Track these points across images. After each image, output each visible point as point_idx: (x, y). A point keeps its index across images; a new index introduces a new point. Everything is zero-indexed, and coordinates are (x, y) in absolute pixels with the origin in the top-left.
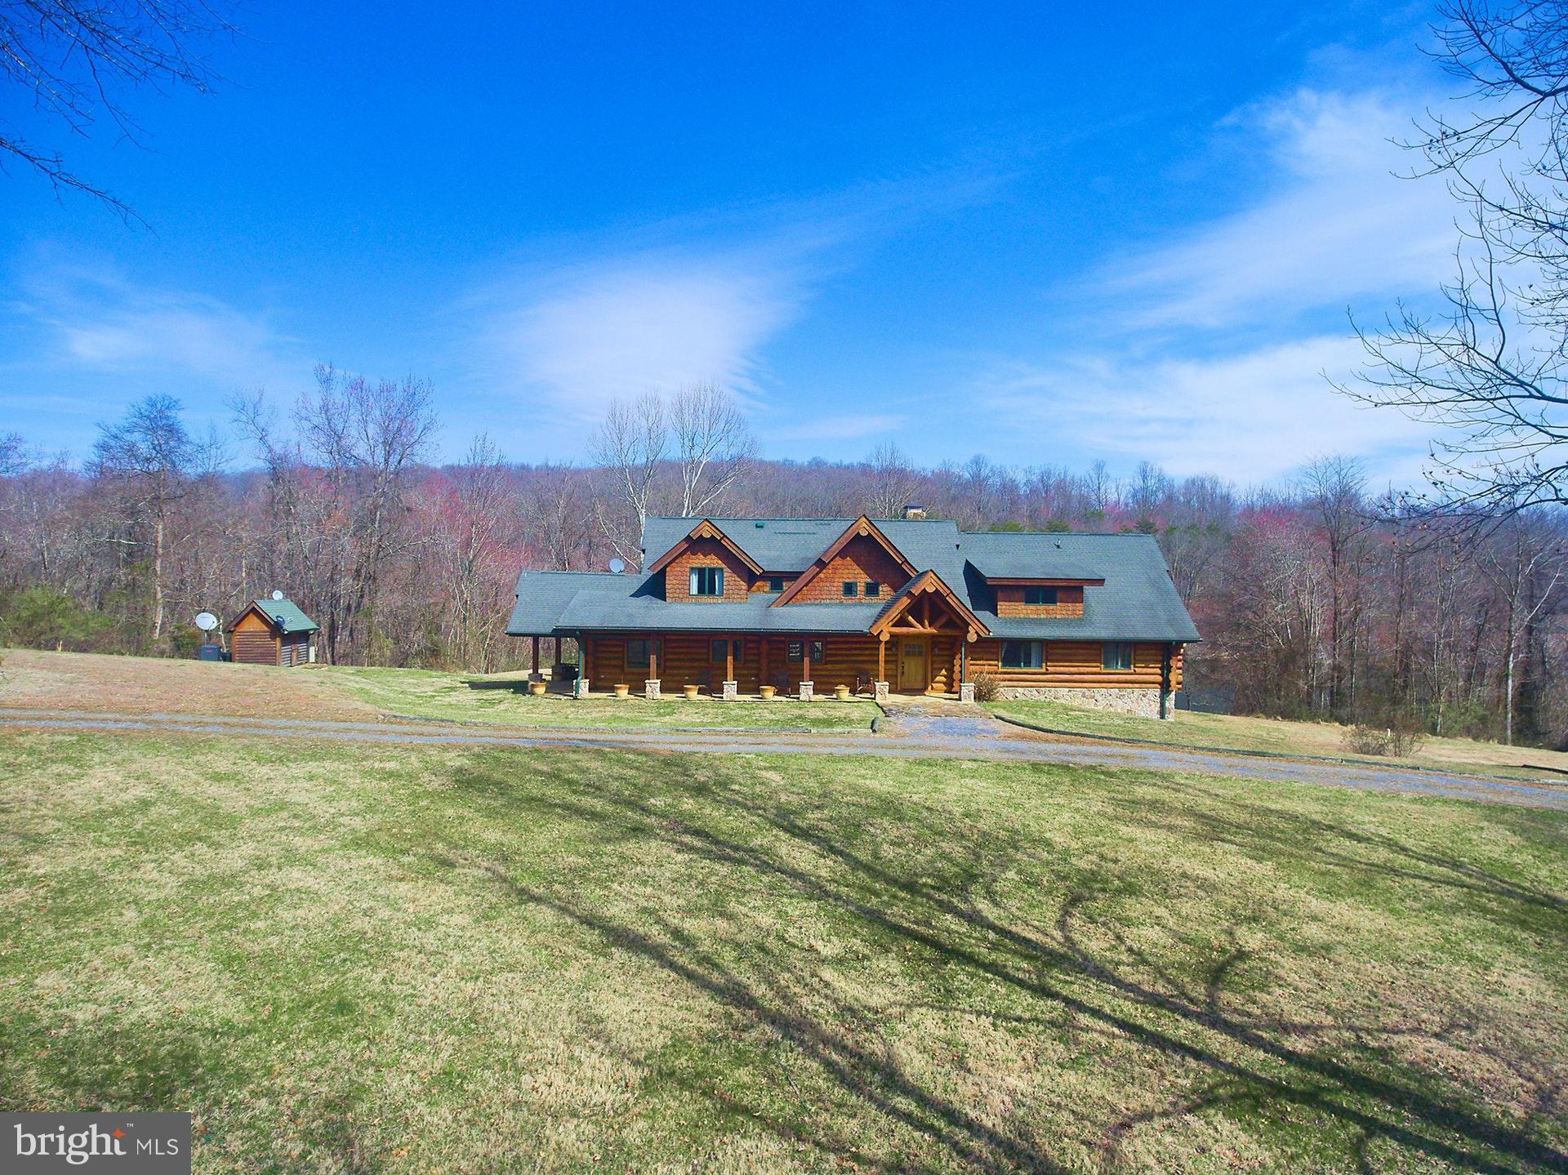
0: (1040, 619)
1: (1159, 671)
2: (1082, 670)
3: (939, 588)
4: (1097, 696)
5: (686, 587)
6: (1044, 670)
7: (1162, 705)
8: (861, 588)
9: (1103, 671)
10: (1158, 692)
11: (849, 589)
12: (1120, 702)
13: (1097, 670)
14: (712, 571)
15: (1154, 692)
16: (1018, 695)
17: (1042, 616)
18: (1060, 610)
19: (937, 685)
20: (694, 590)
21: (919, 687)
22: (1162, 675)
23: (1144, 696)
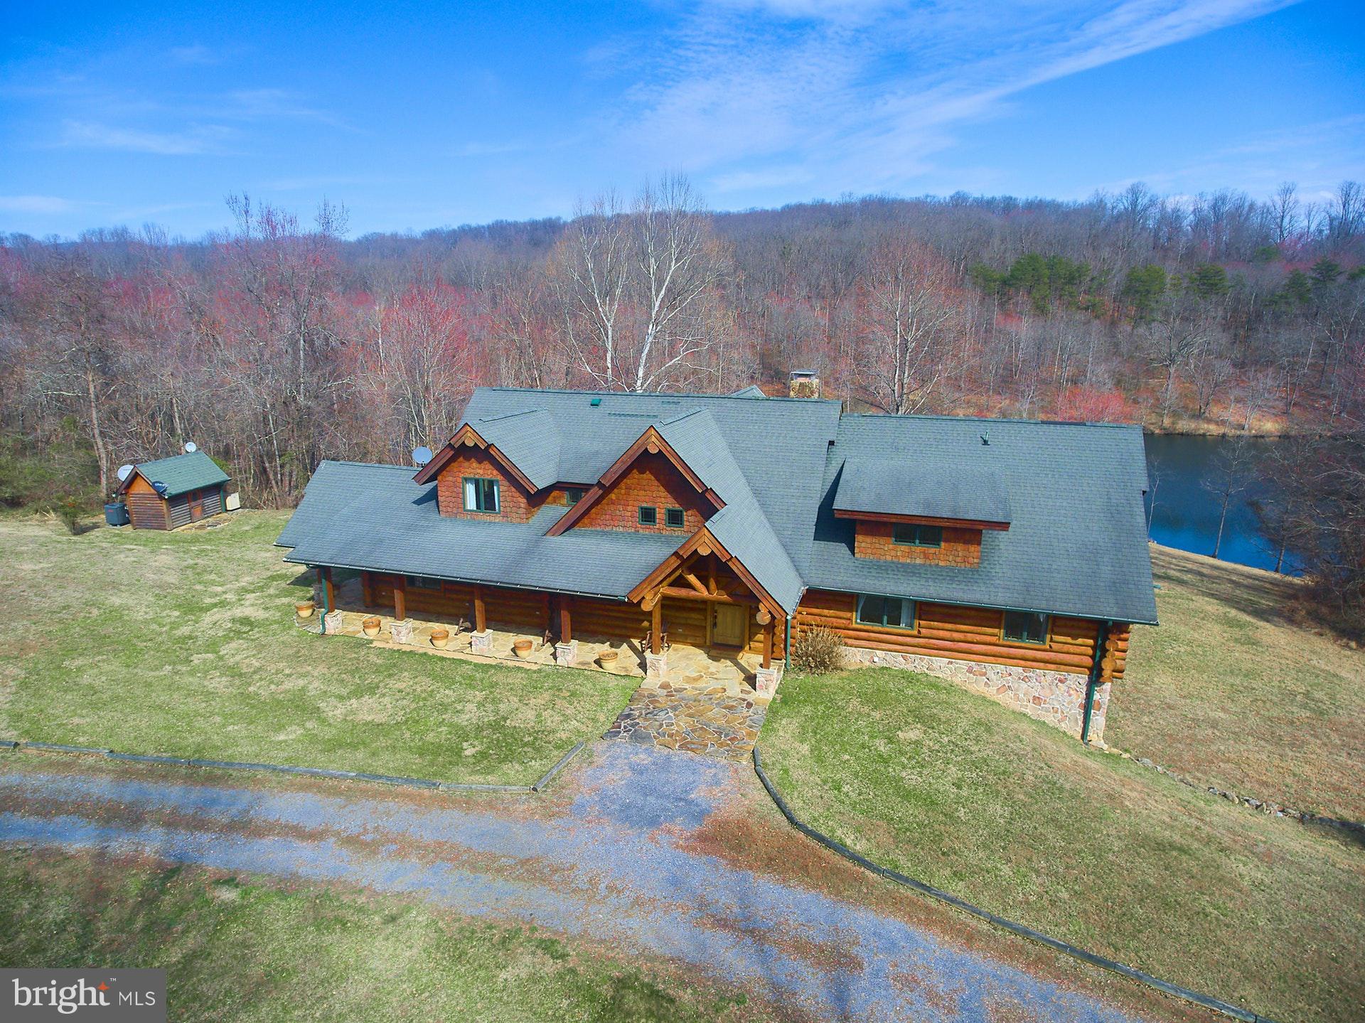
0: (914, 566)
1: (1090, 651)
2: (970, 637)
3: (715, 551)
4: (991, 674)
5: (459, 500)
6: (915, 632)
7: (1089, 695)
8: (661, 515)
9: (1001, 642)
10: (1084, 679)
11: (648, 516)
12: (1024, 685)
13: (994, 639)
14: (491, 484)
15: (1080, 680)
16: (876, 659)
17: (918, 561)
18: (945, 555)
19: (757, 644)
20: (471, 503)
21: (734, 643)
22: (1093, 657)
23: (1060, 681)
